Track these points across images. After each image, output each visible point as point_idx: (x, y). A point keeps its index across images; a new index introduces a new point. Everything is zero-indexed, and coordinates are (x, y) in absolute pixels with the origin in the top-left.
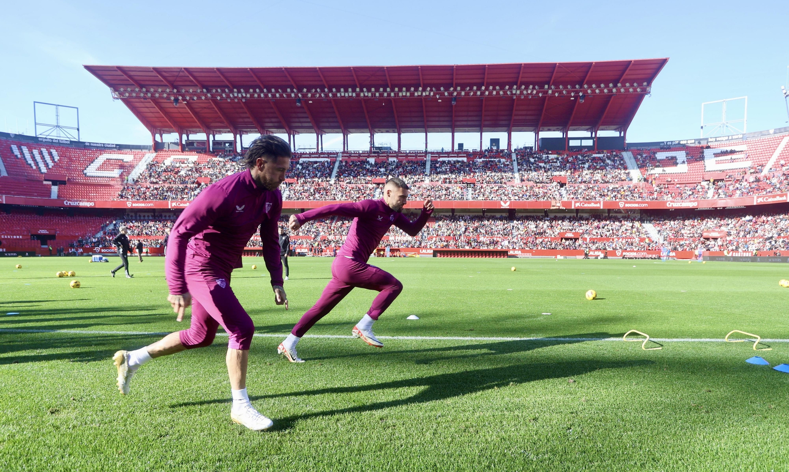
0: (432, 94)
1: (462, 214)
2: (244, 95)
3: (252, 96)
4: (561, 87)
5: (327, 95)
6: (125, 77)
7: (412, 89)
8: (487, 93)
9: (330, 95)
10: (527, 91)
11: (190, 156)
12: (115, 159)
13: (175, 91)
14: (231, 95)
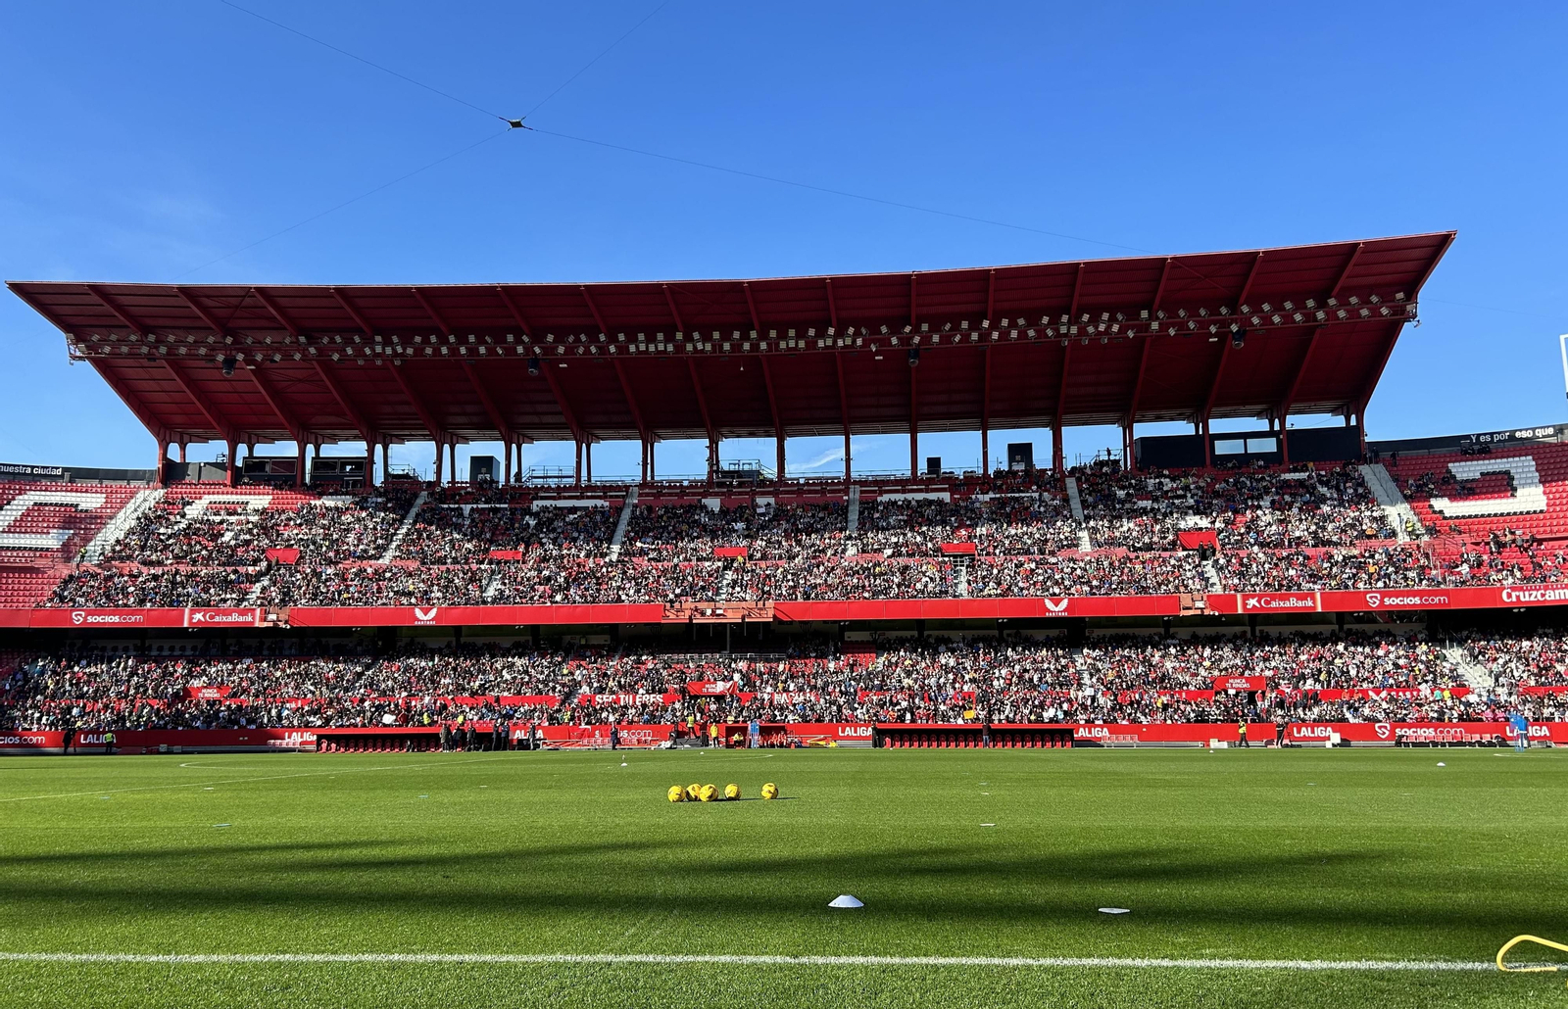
0: (859, 342)
1: (946, 633)
2: (399, 350)
3: (419, 351)
4: (1182, 313)
5: (603, 350)
6: (107, 308)
7: (812, 332)
8: (995, 335)
9: (612, 349)
10: (1096, 327)
11: (252, 497)
12: (56, 505)
13: (229, 340)
14: (368, 351)
